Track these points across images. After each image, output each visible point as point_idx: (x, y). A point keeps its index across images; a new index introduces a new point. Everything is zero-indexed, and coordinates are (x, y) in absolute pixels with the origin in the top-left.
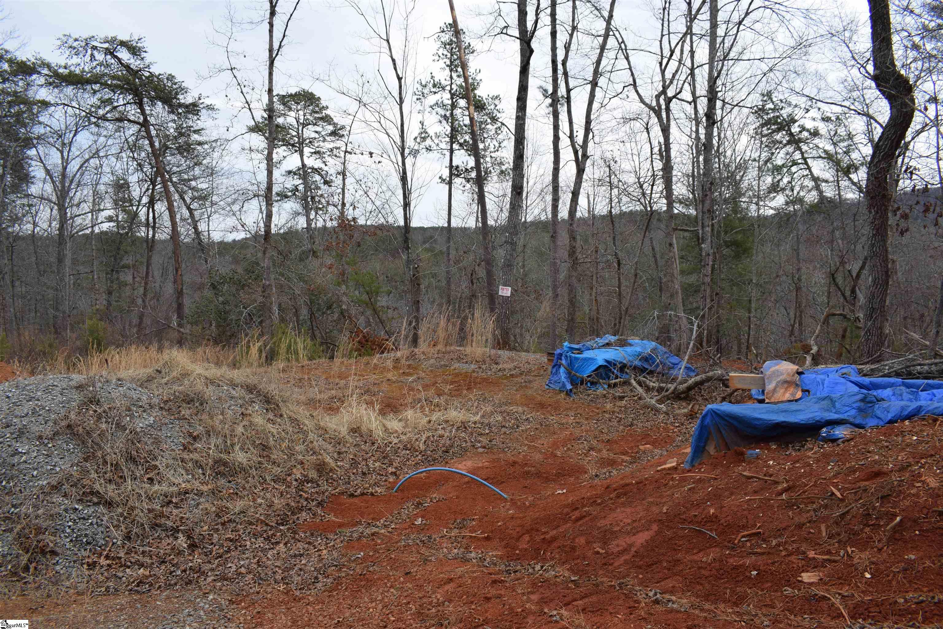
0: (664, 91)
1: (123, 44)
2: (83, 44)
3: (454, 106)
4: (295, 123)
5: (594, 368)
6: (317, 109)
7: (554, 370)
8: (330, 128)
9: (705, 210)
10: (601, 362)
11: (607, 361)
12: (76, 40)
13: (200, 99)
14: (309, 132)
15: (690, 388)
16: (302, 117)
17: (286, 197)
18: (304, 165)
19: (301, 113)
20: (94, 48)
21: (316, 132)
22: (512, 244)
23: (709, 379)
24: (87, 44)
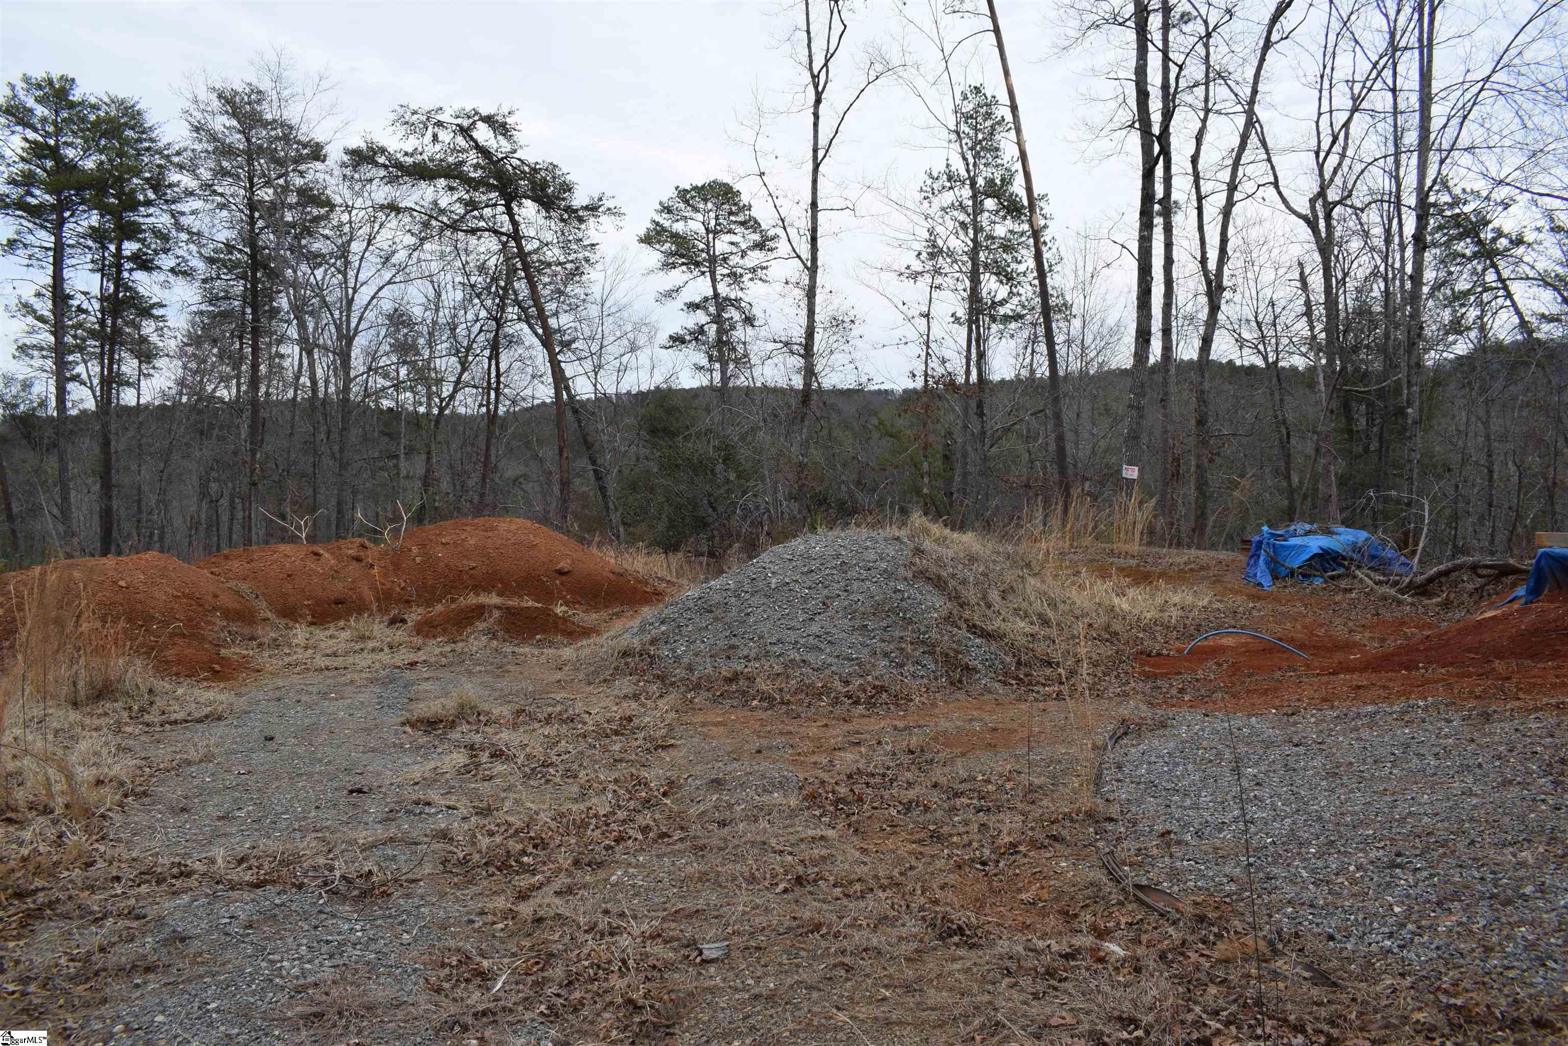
0: (1322, 194)
1: (488, 120)
2: (424, 118)
3: (978, 208)
4: (702, 231)
5: (1307, 557)
6: (734, 208)
7: (1252, 561)
8: (757, 237)
9: (1412, 362)
10: (1316, 550)
11: (1321, 549)
12: (414, 113)
13: (600, 199)
14: (721, 245)
15: (1431, 580)
16: (713, 223)
17: (683, 341)
18: (716, 295)
19: (712, 215)
20: (439, 124)
21: (732, 243)
22: (1138, 408)
23: (1456, 568)
24: (428, 118)
